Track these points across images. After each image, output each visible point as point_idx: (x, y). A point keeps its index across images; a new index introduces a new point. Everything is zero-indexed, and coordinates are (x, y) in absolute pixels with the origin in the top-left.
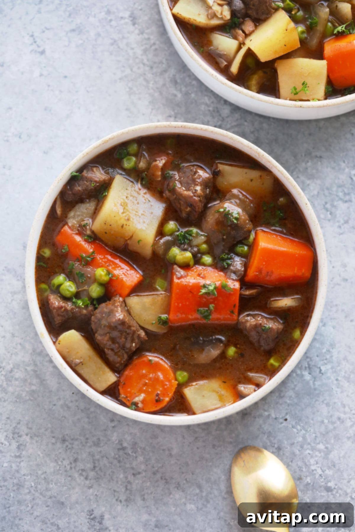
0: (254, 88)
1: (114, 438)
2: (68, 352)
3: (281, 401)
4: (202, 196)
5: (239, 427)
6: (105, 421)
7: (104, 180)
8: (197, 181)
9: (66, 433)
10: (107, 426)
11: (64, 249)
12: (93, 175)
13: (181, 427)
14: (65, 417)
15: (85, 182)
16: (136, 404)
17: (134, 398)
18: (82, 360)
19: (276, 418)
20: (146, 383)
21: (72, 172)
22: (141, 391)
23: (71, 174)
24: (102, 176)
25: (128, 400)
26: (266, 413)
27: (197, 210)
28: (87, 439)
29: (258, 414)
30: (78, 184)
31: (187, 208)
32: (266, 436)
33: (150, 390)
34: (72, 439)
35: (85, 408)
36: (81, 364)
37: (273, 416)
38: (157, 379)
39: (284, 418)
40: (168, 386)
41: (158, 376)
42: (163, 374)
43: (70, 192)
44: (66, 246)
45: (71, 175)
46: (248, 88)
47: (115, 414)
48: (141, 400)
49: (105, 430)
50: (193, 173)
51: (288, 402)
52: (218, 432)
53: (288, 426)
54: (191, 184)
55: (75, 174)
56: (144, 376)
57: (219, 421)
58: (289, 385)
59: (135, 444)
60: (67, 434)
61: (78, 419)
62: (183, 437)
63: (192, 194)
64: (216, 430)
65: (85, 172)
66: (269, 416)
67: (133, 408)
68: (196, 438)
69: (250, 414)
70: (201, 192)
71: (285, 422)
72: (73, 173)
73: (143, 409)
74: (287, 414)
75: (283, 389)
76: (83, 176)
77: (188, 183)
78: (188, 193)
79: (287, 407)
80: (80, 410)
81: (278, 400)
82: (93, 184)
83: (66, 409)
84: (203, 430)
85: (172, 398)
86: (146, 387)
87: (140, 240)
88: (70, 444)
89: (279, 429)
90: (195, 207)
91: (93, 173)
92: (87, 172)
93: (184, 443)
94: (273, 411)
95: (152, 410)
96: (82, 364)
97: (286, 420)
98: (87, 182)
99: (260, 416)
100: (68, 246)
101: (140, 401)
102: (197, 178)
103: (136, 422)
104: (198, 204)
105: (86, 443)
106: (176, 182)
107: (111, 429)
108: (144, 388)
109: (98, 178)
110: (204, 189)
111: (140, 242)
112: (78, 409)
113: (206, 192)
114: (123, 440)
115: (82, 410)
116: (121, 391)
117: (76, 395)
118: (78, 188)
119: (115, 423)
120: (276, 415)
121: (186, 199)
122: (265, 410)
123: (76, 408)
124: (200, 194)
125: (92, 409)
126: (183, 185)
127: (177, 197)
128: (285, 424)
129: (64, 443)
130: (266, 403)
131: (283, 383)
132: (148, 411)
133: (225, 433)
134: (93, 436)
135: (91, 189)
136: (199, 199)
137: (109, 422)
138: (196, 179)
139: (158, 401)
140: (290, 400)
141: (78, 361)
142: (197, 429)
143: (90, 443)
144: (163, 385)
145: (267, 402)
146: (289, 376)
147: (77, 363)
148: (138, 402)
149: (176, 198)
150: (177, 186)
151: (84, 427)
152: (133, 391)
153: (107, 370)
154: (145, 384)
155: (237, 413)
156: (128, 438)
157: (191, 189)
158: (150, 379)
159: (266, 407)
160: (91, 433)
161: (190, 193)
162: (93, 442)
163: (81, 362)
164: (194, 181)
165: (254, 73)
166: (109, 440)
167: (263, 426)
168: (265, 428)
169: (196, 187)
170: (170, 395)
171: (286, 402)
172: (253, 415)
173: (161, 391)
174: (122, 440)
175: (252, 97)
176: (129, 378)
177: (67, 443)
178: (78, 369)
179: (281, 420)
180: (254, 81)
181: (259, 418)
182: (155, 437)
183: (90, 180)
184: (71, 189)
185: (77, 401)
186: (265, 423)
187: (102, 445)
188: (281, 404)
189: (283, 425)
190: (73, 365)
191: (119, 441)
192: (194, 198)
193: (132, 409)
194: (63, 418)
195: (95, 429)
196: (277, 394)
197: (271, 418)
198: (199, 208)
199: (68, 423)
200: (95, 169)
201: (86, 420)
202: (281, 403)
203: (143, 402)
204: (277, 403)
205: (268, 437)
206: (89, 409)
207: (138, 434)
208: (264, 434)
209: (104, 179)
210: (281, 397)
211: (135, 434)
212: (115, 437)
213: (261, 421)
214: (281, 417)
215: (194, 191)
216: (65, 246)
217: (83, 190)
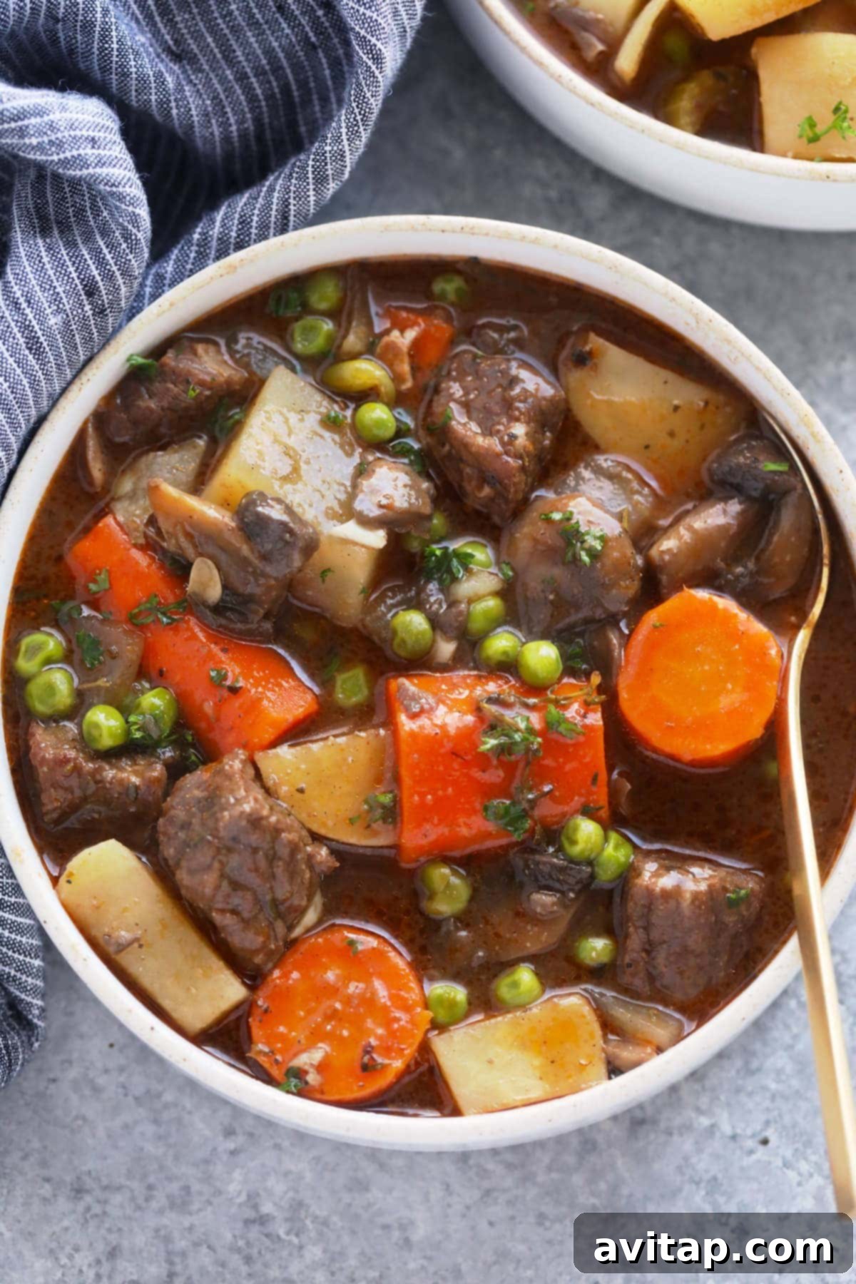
0: (685, 120)
1: (232, 1188)
2: (98, 908)
3: (750, 1084)
4: (528, 454)
5: (620, 1162)
6: (207, 1133)
7: (229, 382)
8: (518, 409)
9: (85, 1168)
10: (215, 1149)
11: (95, 581)
12: (195, 366)
13: (440, 1155)
14: (84, 1119)
15: (171, 386)
16: (299, 1074)
17: (296, 1055)
18: (139, 933)
19: (734, 1137)
20: (336, 1010)
21: (132, 355)
22: (316, 1036)
23: (128, 360)
24: (221, 371)
25: (277, 1062)
26: (705, 1121)
27: (510, 497)
28: (150, 1187)
29: (678, 1121)
30: (148, 390)
31: (480, 488)
32: (703, 1193)
33: (345, 1033)
34: (106, 1188)
35: (148, 1092)
36: (136, 945)
37: (727, 1129)
38: (369, 1001)
39: (761, 1137)
40: (402, 1023)
41: (374, 993)
42: (389, 986)
43: (123, 416)
44: (104, 571)
45: (127, 365)
46: (669, 120)
47: (237, 1111)
48: (315, 1062)
49: (207, 1162)
50: (505, 382)
51: (773, 1086)
52: (555, 1176)
53: (769, 1163)
54: (498, 415)
55: (141, 360)
56: (331, 991)
57: (560, 1141)
58: (776, 1034)
59: (298, 1205)
60: (89, 1173)
61: (126, 1127)
62: (447, 1188)
63: (499, 448)
64: (550, 1169)
65: (170, 354)
66: (712, 1129)
67: (294, 1089)
68: (488, 1193)
69: (655, 1122)
70: (527, 443)
71: (761, 1149)
72: (135, 357)
73: (322, 1092)
74: (767, 1123)
75: (758, 1046)
76: (163, 365)
77: (488, 411)
78: (487, 441)
79: (767, 1103)
80: (130, 1098)
81: (740, 1082)
82: (194, 390)
83: (87, 1092)
84: (510, 1166)
85: (413, 1062)
86: (333, 1023)
87: (329, 570)
88: (99, 1202)
89: (742, 1169)
90: (506, 488)
91: (196, 359)
92: (177, 356)
93: (449, 1206)
94: (725, 1115)
95: (349, 1096)
96: (141, 946)
97: (765, 1142)
98: (176, 386)
99: (687, 1128)
100: (109, 572)
101: (312, 1065)
102: (518, 398)
103: (301, 1137)
104: (516, 480)
105: (147, 1200)
106: (452, 405)
107: (225, 1157)
108: (329, 1027)
109: (209, 374)
110: (535, 432)
111: (329, 574)
112: (126, 1095)
113: (541, 443)
114: (262, 1193)
115: (136, 1099)
116: (257, 1032)
117: (121, 1051)
118: (149, 404)
119: (240, 1140)
120: (733, 1127)
121: (481, 462)
122: (699, 1111)
123: (120, 1090)
124: (525, 447)
125: (168, 1097)
126: (475, 415)
127: (454, 452)
128: (761, 1153)
129: (81, 1199)
130: (704, 1088)
131: (759, 1026)
132: (336, 1097)
133: (577, 1180)
134: (170, 1179)
135: (187, 409)
136: (520, 462)
137: (221, 1138)
138: (513, 399)
139: (368, 1068)
140: (778, 1081)
141: (125, 935)
142: (490, 1166)
143: (160, 1200)
144: (388, 1022)
145: (708, 1083)
146: (775, 1005)
147: (123, 941)
148: (306, 1068)
149: (450, 452)
150: (456, 420)
151: (142, 1149)
152: (294, 1034)
153: (217, 964)
154: (332, 1015)
155: (615, 1118)
156: (278, 1186)
157: (498, 431)
158: (348, 1001)
159: (704, 1101)
160: (162, 1168)
161: (494, 444)
162: (170, 1197)
163: (136, 940)
164: (508, 405)
165: (686, 79)
166: (219, 1192)
167: (694, 1160)
168: (701, 1166)
169: (512, 424)
170: (407, 1052)
171: (765, 1088)
172: (663, 1125)
173: (379, 1038)
174: (258, 1195)
175: (679, 147)
176: (283, 995)
177: (88, 1199)
178: (126, 960)
179: (750, 1144)
180: (686, 102)
181: (681, 1134)
182: (360, 1185)
183: (185, 379)
184: (126, 407)
185: (122, 1069)
186: (700, 1151)
187: (195, 1207)
188: (750, 1094)
189: (754, 1157)
190: (111, 949)
191: (249, 1197)
192: (506, 458)
193: (288, 1092)
194: (80, 1122)
195: (176, 1158)
196: (739, 1063)
197: (718, 1134)
198: (516, 492)
199: (94, 1136)
200: (200, 348)
201: (150, 1129)
202: (750, 1089)
203: (321, 1068)
204: (738, 1090)
205: (707, 1193)
206: (159, 1095)
207: (309, 1176)
208: (698, 1183)
209: (229, 377)
210: (750, 1072)
211: (300, 1177)
212: (235, 1185)
213: (688, 1145)
214: (749, 1132)
215: (506, 438)
216: (100, 574)
217: (163, 409)
